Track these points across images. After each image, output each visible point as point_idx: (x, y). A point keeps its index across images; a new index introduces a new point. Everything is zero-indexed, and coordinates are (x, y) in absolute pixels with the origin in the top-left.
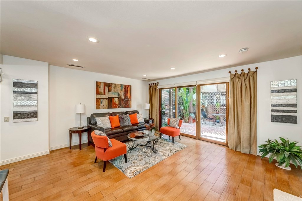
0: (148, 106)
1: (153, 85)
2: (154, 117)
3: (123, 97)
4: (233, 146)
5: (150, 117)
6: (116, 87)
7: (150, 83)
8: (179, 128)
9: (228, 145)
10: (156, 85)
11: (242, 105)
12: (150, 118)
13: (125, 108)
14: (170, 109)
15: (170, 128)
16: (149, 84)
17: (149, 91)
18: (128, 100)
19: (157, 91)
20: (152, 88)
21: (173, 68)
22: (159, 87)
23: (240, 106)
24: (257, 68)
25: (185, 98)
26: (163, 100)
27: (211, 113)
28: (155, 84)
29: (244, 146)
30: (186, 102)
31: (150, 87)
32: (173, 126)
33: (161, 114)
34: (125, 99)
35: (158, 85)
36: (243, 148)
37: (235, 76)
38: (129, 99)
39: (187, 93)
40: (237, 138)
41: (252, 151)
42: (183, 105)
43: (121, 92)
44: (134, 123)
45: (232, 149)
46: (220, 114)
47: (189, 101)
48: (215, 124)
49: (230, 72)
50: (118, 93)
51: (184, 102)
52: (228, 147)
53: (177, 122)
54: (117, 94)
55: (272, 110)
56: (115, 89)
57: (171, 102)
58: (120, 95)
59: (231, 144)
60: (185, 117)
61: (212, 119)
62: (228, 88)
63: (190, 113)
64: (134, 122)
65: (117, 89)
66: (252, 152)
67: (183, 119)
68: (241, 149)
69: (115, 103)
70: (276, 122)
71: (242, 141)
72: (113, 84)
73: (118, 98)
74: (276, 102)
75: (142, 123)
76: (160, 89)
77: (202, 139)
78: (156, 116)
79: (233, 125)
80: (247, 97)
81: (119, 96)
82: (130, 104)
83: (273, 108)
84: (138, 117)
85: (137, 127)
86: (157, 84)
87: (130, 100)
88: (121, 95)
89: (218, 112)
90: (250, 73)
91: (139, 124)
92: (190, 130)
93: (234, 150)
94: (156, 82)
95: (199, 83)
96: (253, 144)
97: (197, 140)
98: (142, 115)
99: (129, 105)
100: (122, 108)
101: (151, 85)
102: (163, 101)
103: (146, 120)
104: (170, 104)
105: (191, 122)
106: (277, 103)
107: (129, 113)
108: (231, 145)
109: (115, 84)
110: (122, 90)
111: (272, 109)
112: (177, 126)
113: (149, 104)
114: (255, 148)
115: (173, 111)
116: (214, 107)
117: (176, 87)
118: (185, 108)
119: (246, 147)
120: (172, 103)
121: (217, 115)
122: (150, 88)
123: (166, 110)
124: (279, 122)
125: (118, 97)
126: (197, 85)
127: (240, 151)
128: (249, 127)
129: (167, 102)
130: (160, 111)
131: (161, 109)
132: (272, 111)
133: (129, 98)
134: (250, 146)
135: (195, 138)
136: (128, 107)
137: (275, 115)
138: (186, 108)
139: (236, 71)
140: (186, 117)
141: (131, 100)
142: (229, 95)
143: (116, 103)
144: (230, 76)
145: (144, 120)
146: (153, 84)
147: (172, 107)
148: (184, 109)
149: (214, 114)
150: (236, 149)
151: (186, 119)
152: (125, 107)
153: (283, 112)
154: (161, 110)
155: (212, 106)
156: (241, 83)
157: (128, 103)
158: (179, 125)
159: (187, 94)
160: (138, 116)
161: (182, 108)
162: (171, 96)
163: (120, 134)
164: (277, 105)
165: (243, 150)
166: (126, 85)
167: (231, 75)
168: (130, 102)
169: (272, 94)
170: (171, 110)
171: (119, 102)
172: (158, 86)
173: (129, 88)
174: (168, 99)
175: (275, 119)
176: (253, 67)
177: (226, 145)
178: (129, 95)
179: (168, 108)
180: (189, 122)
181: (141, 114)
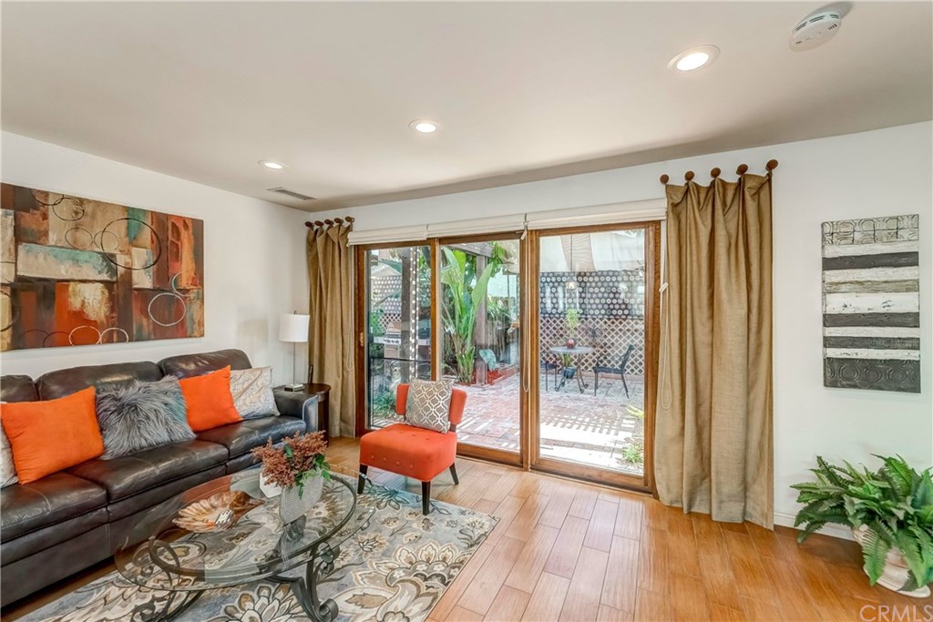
0: (299, 329)
1: (326, 226)
2: (332, 379)
3: (143, 280)
4: (675, 490)
5: (311, 375)
6: (86, 220)
7: (313, 221)
8: (452, 429)
9: (658, 487)
10: (345, 226)
11: (712, 317)
12: (315, 381)
13: (157, 338)
14: (405, 335)
15: (410, 433)
16: (309, 224)
17: (308, 256)
18: (179, 296)
19: (347, 254)
20: (320, 240)
21: (426, 127)
22: (354, 238)
23: (703, 324)
24: (772, 165)
25: (459, 293)
26: (375, 299)
27: (551, 345)
28: (335, 224)
29: (726, 490)
30: (463, 306)
31: (315, 239)
32: (425, 421)
33: (367, 360)
34: (155, 290)
35: (349, 229)
36: (721, 502)
37: (684, 197)
38: (185, 291)
39: (467, 273)
40: (696, 456)
41: (754, 509)
42: (453, 318)
43: (129, 253)
44: (210, 425)
45: (675, 505)
46: (579, 350)
47: (476, 304)
48: (563, 384)
49: (664, 179)
50: (109, 259)
51: (458, 307)
52: (656, 497)
53: (443, 402)
54: (99, 261)
55: (825, 339)
56: (77, 228)
57: (409, 305)
58: (121, 270)
59: (667, 485)
60: (460, 361)
61: (554, 366)
62: (656, 247)
63: (478, 347)
64: (206, 418)
65: (98, 229)
66: (754, 513)
67: (454, 371)
68: (714, 506)
69: (80, 316)
70: (843, 386)
71: (717, 473)
72: (63, 197)
73: (108, 284)
74: (846, 306)
75: (265, 416)
76: (360, 250)
77: (544, 467)
78: (339, 375)
79: (677, 403)
80: (735, 287)
81: (113, 272)
82: (196, 317)
83: (832, 329)
84: (235, 388)
85: (224, 451)
86: (346, 224)
87: (192, 295)
88: (129, 270)
89: (571, 342)
90: (749, 184)
91: (242, 429)
92: (485, 417)
93: (685, 511)
94: (341, 214)
95: (535, 224)
96: (755, 481)
97: (526, 470)
98: (266, 374)
99: (188, 324)
100: (140, 339)
101: (316, 227)
102: (373, 304)
103: (286, 399)
104: (405, 316)
105: (480, 381)
106: (849, 311)
107: (184, 366)
108: (669, 490)
109: (81, 201)
110: (133, 241)
111: (827, 335)
112: (442, 421)
113: (307, 317)
114: (765, 499)
115: (415, 343)
116: (555, 325)
117: (434, 239)
118: (461, 332)
119: (731, 498)
120: (414, 312)
121: (569, 351)
122: (311, 243)
123: (387, 338)
124: (855, 386)
125: (105, 277)
126: (526, 232)
127: (706, 511)
128: (741, 412)
129: (394, 306)
130: (359, 348)
131: (364, 338)
132: (829, 342)
133: (184, 284)
134: (745, 489)
135: (518, 462)
136: (185, 336)
137: (839, 359)
138: (466, 329)
139: (689, 176)
140: (465, 364)
141: (201, 298)
142: (659, 277)
143: (92, 317)
144: (664, 195)
145: (277, 399)
146: (328, 222)
147: (415, 325)
148: (458, 334)
149: (560, 350)
150: (690, 505)
151: (466, 372)
152: (160, 334)
153: (868, 347)
154: (364, 342)
155: (548, 321)
156: (710, 228)
157: (179, 312)
158: (449, 416)
159: (467, 279)
160: (238, 379)
161: (451, 329)
162: (409, 283)
163: (74, 521)
164: (847, 316)
165: (720, 508)
166: (167, 216)
167: (670, 189)
168: (196, 306)
169: (827, 272)
170: (409, 342)
171: (112, 309)
172: (350, 235)
173: (185, 235)
174: (397, 297)
175: (840, 374)
176: (755, 160)
177: (646, 488)
178: (185, 268)
179: (398, 331)
180: (474, 381)
181: (261, 369)
